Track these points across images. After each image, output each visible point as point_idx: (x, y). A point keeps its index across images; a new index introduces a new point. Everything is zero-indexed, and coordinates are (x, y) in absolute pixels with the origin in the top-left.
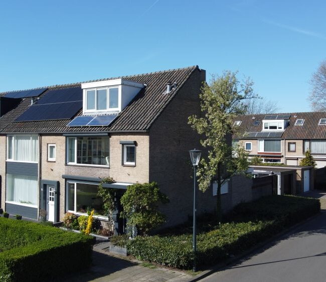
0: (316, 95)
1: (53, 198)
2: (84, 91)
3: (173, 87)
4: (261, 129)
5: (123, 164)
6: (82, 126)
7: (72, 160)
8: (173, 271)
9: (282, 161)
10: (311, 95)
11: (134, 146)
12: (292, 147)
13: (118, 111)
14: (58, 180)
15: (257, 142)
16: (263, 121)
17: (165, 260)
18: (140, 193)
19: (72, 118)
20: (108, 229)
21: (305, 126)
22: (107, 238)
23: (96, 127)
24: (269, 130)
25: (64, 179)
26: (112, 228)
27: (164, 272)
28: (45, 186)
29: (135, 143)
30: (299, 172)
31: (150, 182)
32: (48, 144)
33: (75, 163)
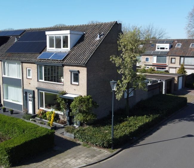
0: (190, 26)
1: (31, 100)
2: (47, 36)
3: (101, 35)
4: (155, 49)
5: (71, 83)
6: (46, 59)
7: (41, 79)
8: (100, 149)
9: (167, 69)
10: (187, 26)
11: (78, 73)
12: (173, 60)
13: (68, 50)
14: (34, 90)
15: (153, 57)
16: (157, 44)
17: (96, 143)
18: (82, 103)
19: (41, 53)
20: (63, 120)
21: (181, 48)
22: (63, 126)
23: (55, 60)
24: (160, 50)
25: (37, 90)
26: (66, 119)
27: (95, 150)
28: (26, 93)
29: (79, 72)
30: (176, 78)
31: (87, 95)
32: (26, 68)
33: (43, 81)
